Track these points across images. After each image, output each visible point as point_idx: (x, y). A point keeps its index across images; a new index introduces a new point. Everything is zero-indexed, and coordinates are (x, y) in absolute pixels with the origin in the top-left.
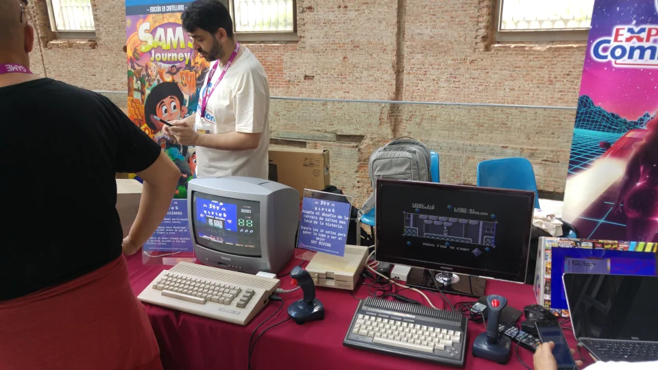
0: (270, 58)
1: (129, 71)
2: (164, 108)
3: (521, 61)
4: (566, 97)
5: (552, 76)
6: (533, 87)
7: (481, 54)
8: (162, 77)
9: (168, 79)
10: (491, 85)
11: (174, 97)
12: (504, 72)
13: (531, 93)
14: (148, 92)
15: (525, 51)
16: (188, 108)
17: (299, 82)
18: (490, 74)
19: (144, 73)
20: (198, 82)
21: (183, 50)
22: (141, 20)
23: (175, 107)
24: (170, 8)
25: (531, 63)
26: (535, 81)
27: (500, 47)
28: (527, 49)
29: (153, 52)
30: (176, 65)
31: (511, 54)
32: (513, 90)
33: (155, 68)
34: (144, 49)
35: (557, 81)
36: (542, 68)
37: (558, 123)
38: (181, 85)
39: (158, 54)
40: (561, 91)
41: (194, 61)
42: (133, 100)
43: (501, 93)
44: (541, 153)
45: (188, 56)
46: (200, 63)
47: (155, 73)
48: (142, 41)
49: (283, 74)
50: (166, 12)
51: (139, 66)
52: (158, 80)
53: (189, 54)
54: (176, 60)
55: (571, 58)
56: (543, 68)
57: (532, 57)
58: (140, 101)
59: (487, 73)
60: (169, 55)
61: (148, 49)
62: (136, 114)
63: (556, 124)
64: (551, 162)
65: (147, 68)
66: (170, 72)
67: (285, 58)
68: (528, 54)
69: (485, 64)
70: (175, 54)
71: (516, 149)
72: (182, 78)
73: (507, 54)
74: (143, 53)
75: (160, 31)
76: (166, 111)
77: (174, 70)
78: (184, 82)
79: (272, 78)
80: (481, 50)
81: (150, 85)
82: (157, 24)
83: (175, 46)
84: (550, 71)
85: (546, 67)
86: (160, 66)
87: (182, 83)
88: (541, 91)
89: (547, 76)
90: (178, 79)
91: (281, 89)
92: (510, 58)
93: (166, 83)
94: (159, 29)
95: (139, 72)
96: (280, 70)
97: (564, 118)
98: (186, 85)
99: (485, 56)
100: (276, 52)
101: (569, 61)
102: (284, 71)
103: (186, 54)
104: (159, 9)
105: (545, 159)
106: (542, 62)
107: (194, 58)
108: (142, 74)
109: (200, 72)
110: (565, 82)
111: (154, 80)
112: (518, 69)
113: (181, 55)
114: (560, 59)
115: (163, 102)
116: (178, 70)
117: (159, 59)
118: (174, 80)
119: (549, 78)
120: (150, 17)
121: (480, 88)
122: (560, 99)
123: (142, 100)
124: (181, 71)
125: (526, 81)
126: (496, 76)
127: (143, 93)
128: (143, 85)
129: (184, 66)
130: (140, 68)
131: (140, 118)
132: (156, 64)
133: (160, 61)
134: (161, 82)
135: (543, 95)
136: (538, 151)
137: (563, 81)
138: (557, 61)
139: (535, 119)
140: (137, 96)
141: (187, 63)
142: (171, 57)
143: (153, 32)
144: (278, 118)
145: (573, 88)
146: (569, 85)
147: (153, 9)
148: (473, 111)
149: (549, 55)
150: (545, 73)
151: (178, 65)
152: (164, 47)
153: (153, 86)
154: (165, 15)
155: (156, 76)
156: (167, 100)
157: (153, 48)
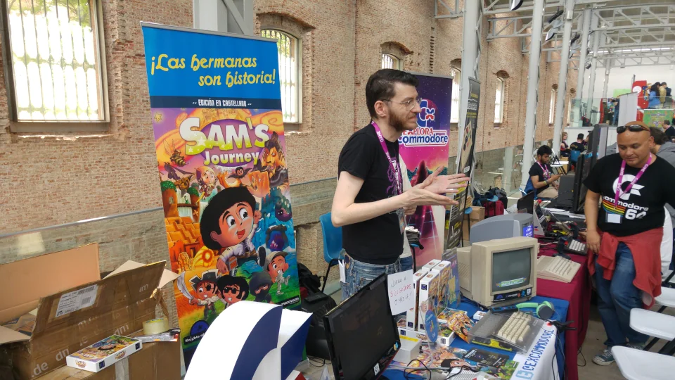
1: (162, 183)
2: (230, 219)
3: (55, 151)
4: (102, 181)
5: (87, 165)
6: (72, 176)
7: (8, 146)
8: (223, 183)
9: (233, 183)
10: (28, 179)
11: (244, 203)
12: (39, 164)
13: (71, 183)
14: (203, 204)
15: (57, 141)
16: (261, 211)
18: (24, 167)
19: (194, 181)
20: (272, 182)
21: (249, 150)
22: (184, 115)
23: (245, 215)
24: (228, 103)
25: (65, 154)
26: (72, 170)
27: (30, 138)
28: (58, 139)
29: (207, 154)
30: (243, 166)
31: (44, 145)
32: (52, 181)
33: (211, 173)
34: (190, 150)
35: (91, 168)
36: (76, 157)
37: (99, 207)
38: (251, 188)
39: (214, 156)
40: (96, 177)
41: (265, 160)
42: (178, 222)
43: (41, 186)
44: (94, 238)
45: (256, 156)
46: (273, 162)
47: (213, 180)
48: (186, 141)
50: (222, 107)
51: (184, 173)
52: (218, 188)
53: (258, 154)
54: (242, 161)
55: (98, 147)
56: (78, 157)
57: (65, 147)
58: (192, 218)
59: (20, 166)
60: (232, 156)
61: (199, 151)
62: (186, 238)
63: (98, 209)
64: (107, 242)
65: (199, 174)
66: (234, 176)
68: (61, 145)
69: (16, 157)
70: (241, 155)
71: (71, 239)
72: (251, 179)
73: (39, 146)
74: (190, 156)
75: (216, 129)
76: (233, 222)
77: (241, 173)
78: (254, 184)
80: (8, 142)
81: (206, 195)
82: (210, 121)
83: (239, 146)
84: (84, 160)
85: (80, 156)
86: (220, 169)
87: (252, 185)
88: (80, 179)
89: (82, 165)
90: (246, 182)
92: (44, 150)
93: (229, 190)
94: (213, 126)
95: (186, 182)
97: (104, 202)
98: (256, 187)
99: (13, 148)
101: (98, 150)
103: (253, 154)
104: (211, 103)
105: (100, 241)
106: (75, 151)
107: (265, 157)
108: (191, 183)
109: (274, 171)
110: (99, 169)
111: (213, 187)
112: (53, 160)
113: (248, 155)
114: (90, 148)
115: (228, 212)
116: (246, 171)
117: (218, 161)
118: (241, 184)
119: (85, 166)
120: (199, 112)
121: (15, 184)
122: (97, 184)
123: (196, 217)
124: (249, 172)
125: (64, 171)
126: (31, 169)
127: (195, 207)
128: (194, 196)
129: (253, 167)
130: (186, 176)
131: (193, 241)
132: (214, 168)
133: (219, 164)
134: (223, 188)
135: (82, 183)
136: (91, 236)
137: (96, 168)
138: (89, 150)
139: (80, 208)
140: (185, 213)
141: (255, 163)
142: (234, 159)
143: (206, 130)
145: (106, 173)
146: (101, 171)
147: (202, 102)
148: (12, 212)
149: (79, 144)
150: (79, 162)
151: (245, 166)
152: (223, 147)
153: (212, 196)
154: (221, 110)
155: (215, 183)
156: (233, 209)
157: (207, 149)
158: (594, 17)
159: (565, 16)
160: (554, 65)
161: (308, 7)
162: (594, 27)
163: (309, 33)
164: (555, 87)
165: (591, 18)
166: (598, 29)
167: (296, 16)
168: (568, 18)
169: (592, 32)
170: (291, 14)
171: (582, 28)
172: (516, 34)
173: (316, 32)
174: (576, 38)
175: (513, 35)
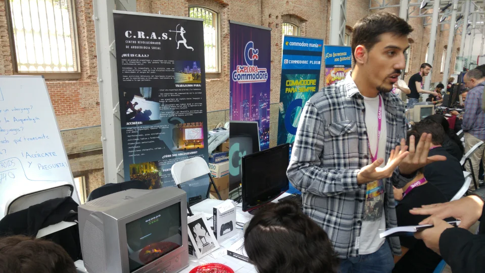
0: (68, 92)
17: (92, 107)
22: (332, 70)
24: (340, 66)
48: (332, 77)
49: (79, 103)
61: (334, 80)
67: (80, 91)
75: (338, 73)
79: (70, 107)
91: (78, 114)
96: (77, 101)
100: (73, 87)
102: (80, 101)
104: (337, 66)
120: (335, 69)
143: (336, 74)
144: (76, 136)
154: (339, 68)
158: (472, 4)
159: (453, 7)
160: (445, 33)
161: (304, 10)
162: (472, 11)
163: (304, 24)
164: (446, 47)
165: (470, 5)
166: (474, 12)
167: (299, 15)
168: (454, 8)
169: (470, 14)
170: (296, 14)
171: (464, 11)
172: (421, 15)
173: (307, 23)
174: (459, 18)
175: (418, 16)
